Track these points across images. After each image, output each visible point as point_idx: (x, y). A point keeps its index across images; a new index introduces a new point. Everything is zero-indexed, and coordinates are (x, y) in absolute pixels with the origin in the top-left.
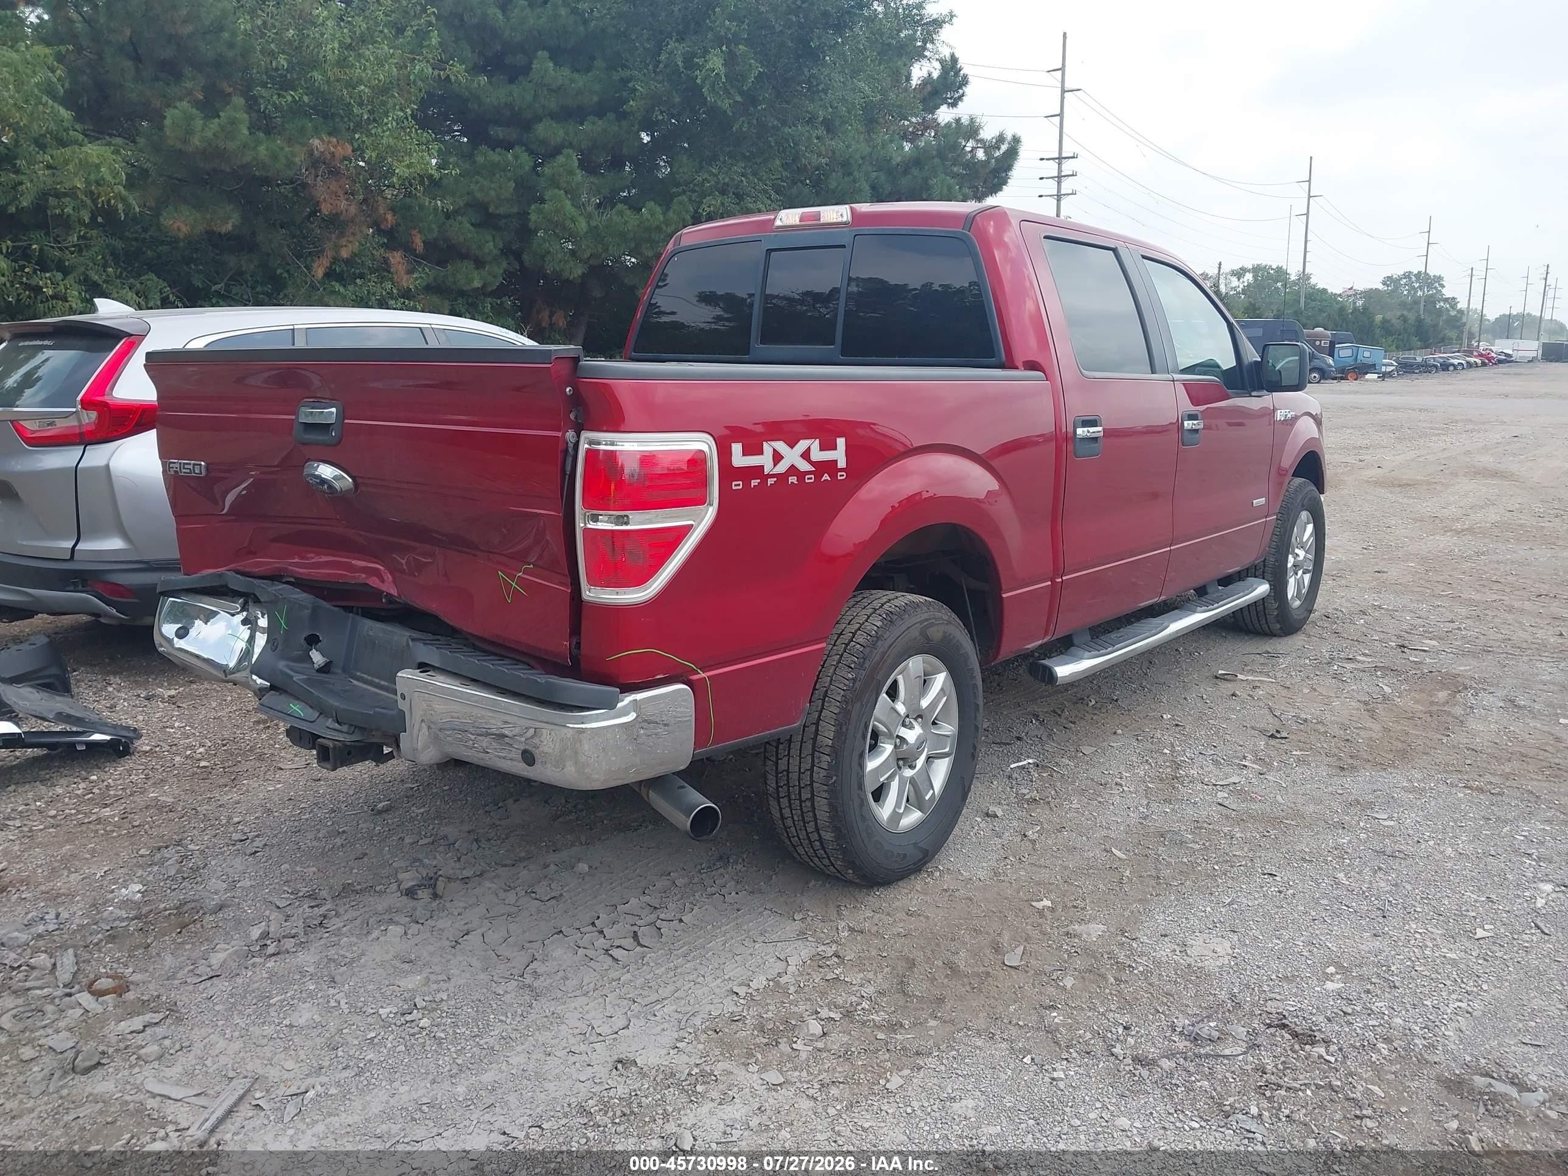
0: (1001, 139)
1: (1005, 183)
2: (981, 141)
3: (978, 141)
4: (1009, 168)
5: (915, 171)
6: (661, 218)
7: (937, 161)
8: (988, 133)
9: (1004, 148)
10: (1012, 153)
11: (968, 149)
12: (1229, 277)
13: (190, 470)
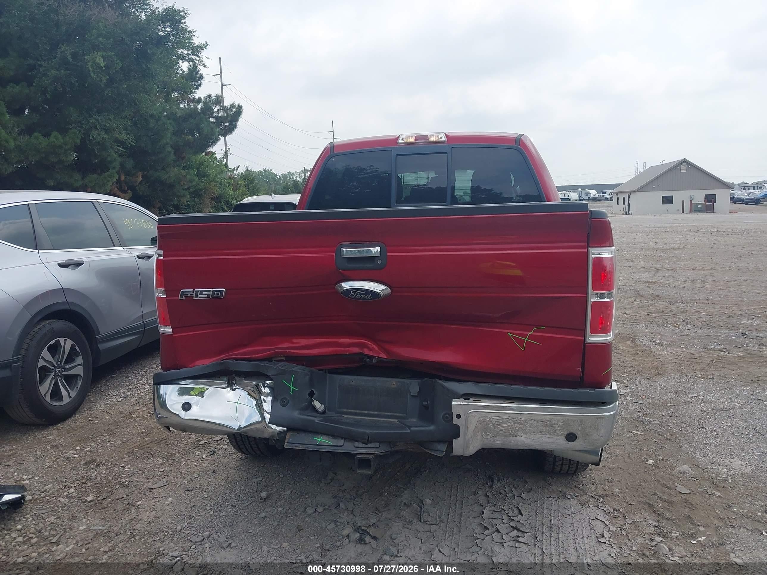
0: (233, 106)
1: (236, 127)
2: (223, 106)
3: (221, 107)
4: (237, 120)
5: (191, 120)
6: (62, 141)
7: (202, 115)
8: (227, 103)
9: (234, 110)
10: (239, 113)
11: (216, 110)
12: (301, 174)
13: (209, 295)
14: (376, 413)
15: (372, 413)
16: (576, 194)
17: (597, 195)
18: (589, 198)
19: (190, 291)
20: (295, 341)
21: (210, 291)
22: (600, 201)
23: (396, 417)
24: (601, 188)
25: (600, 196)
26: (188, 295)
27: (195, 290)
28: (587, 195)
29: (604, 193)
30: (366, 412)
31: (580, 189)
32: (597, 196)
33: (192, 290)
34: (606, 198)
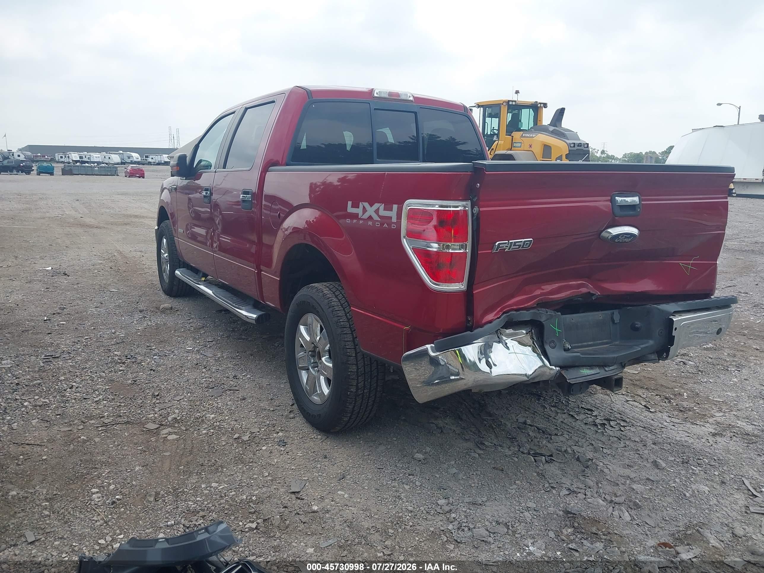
13: (520, 246)
14: (592, 343)
15: (590, 343)
16: (117, 156)
17: (140, 158)
18: (131, 161)
19: (506, 243)
20: (543, 287)
21: (521, 242)
22: (144, 164)
23: (607, 343)
24: (144, 152)
25: (143, 159)
26: (503, 247)
27: (510, 241)
28: (129, 158)
29: (147, 157)
30: (586, 344)
31: (121, 152)
32: (139, 160)
33: (507, 242)
34: (149, 162)
